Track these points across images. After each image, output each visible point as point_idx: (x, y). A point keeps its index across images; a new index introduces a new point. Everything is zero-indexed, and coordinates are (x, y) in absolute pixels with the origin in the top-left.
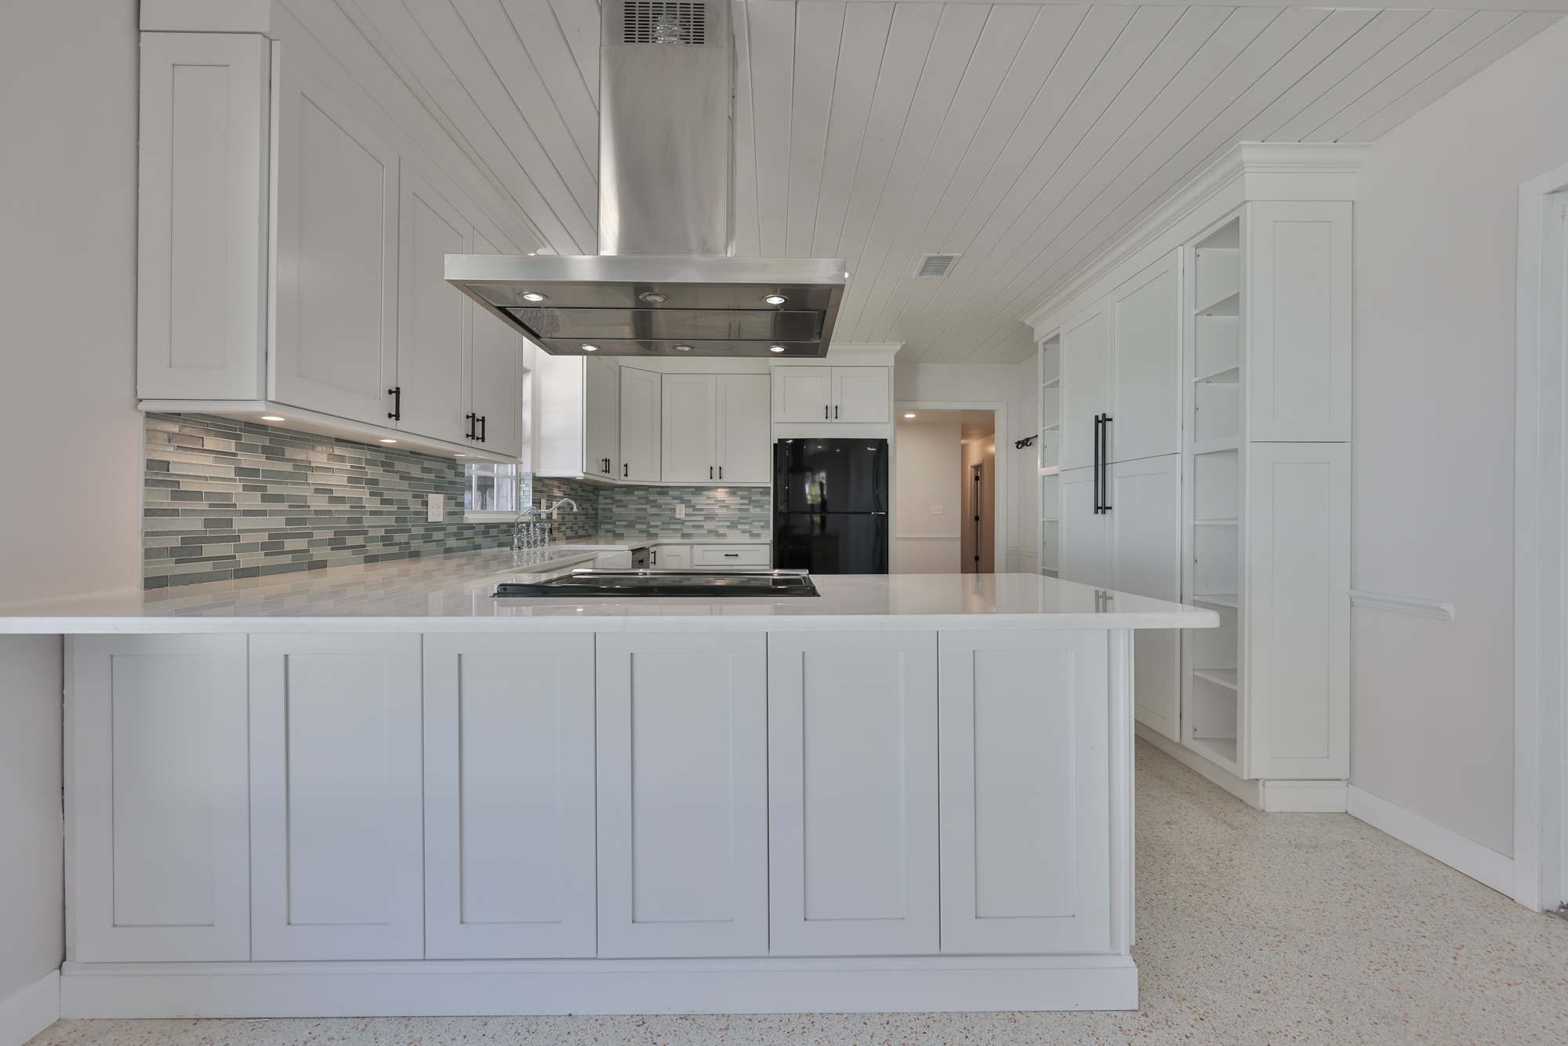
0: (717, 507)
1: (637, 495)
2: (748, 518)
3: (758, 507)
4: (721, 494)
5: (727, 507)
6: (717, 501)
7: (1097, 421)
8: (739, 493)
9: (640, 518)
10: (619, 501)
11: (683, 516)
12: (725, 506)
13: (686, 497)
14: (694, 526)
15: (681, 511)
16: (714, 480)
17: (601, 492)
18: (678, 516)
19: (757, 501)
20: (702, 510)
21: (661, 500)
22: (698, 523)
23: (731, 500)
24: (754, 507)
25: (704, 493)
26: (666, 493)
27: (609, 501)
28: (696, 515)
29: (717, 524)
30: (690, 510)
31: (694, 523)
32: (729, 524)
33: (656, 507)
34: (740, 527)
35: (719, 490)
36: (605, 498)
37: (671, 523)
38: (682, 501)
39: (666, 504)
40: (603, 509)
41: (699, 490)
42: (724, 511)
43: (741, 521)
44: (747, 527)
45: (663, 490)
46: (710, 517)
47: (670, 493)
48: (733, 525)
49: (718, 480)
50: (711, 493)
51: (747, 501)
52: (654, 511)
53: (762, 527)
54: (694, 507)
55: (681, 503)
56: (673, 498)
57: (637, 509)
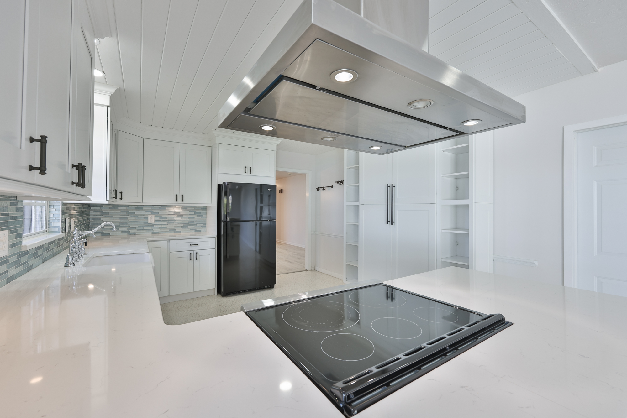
0: (175, 216)
1: (120, 210)
2: (194, 222)
3: (199, 216)
4: (177, 209)
5: (182, 216)
6: (175, 213)
7: (388, 187)
8: (188, 208)
9: (123, 223)
10: (106, 213)
11: (153, 222)
12: (180, 216)
13: (155, 211)
14: (160, 228)
15: (152, 219)
16: (178, 202)
17: (92, 208)
18: (149, 222)
19: (200, 213)
20: (166, 218)
21: (138, 213)
22: (163, 226)
23: (182, 212)
24: (197, 216)
25: (167, 208)
26: (142, 209)
27: (98, 213)
28: (161, 221)
29: (175, 225)
30: (158, 219)
31: (160, 226)
32: (182, 225)
33: (134, 217)
34: (189, 227)
35: (176, 207)
36: (95, 211)
37: (145, 226)
38: (153, 213)
39: (141, 215)
40: (93, 219)
41: (163, 207)
42: (180, 218)
43: (190, 224)
44: (193, 227)
45: (139, 208)
46: (171, 222)
47: (144, 208)
48: (185, 226)
49: (181, 202)
50: (172, 209)
51: (193, 213)
52: (133, 219)
53: (202, 226)
54: (160, 217)
55: (152, 214)
56: (147, 212)
57: (120, 218)
